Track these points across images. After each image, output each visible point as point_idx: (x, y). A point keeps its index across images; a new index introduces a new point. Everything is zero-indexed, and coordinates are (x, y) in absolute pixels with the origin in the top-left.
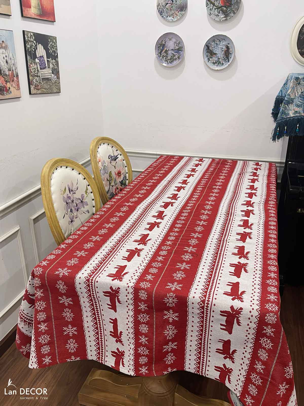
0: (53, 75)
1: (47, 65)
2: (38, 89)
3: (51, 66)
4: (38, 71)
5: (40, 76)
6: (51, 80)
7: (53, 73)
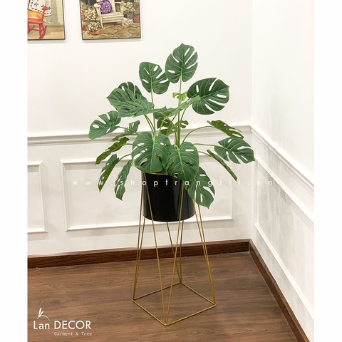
0: (125, 19)
1: (114, 8)
2: (96, 35)
3: (123, 9)
4: (97, 15)
5: (99, 21)
6: (121, 24)
7: (125, 16)
